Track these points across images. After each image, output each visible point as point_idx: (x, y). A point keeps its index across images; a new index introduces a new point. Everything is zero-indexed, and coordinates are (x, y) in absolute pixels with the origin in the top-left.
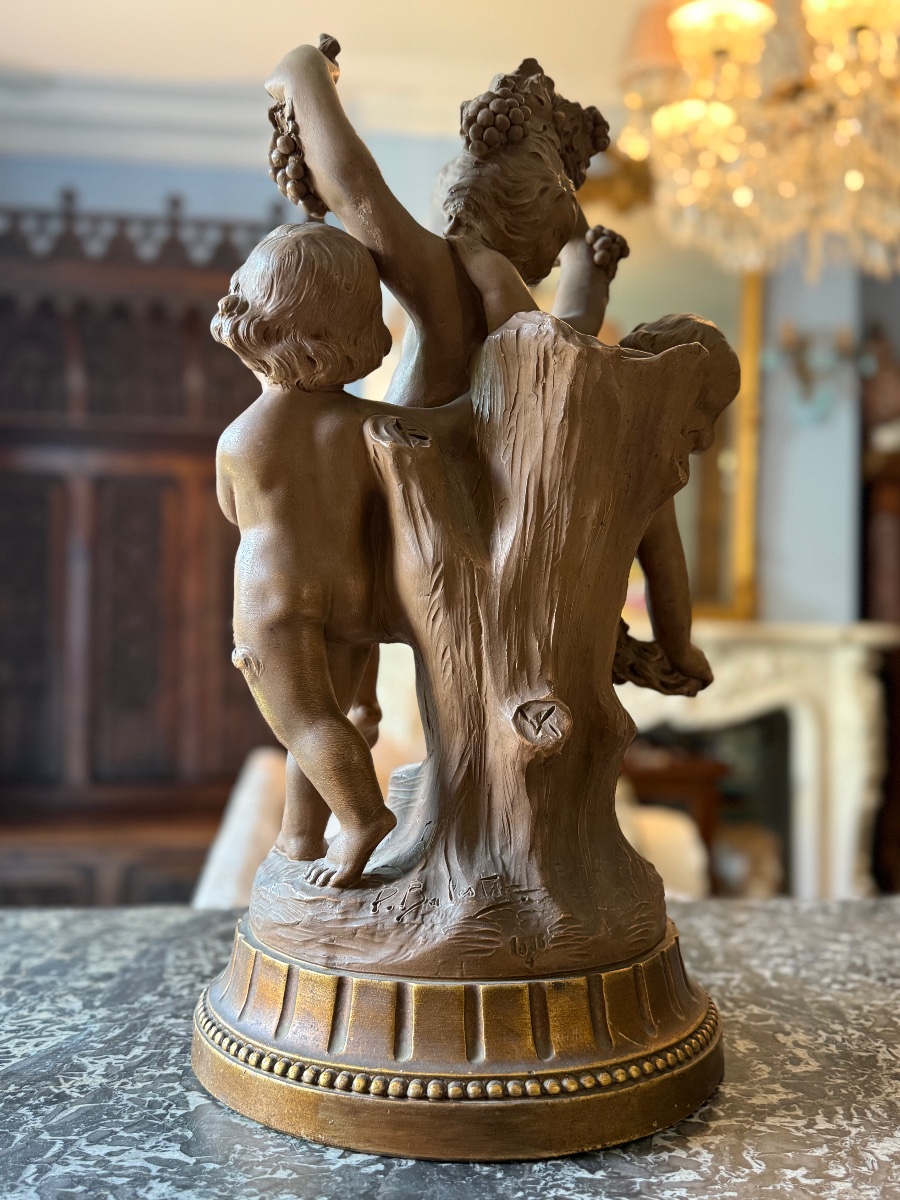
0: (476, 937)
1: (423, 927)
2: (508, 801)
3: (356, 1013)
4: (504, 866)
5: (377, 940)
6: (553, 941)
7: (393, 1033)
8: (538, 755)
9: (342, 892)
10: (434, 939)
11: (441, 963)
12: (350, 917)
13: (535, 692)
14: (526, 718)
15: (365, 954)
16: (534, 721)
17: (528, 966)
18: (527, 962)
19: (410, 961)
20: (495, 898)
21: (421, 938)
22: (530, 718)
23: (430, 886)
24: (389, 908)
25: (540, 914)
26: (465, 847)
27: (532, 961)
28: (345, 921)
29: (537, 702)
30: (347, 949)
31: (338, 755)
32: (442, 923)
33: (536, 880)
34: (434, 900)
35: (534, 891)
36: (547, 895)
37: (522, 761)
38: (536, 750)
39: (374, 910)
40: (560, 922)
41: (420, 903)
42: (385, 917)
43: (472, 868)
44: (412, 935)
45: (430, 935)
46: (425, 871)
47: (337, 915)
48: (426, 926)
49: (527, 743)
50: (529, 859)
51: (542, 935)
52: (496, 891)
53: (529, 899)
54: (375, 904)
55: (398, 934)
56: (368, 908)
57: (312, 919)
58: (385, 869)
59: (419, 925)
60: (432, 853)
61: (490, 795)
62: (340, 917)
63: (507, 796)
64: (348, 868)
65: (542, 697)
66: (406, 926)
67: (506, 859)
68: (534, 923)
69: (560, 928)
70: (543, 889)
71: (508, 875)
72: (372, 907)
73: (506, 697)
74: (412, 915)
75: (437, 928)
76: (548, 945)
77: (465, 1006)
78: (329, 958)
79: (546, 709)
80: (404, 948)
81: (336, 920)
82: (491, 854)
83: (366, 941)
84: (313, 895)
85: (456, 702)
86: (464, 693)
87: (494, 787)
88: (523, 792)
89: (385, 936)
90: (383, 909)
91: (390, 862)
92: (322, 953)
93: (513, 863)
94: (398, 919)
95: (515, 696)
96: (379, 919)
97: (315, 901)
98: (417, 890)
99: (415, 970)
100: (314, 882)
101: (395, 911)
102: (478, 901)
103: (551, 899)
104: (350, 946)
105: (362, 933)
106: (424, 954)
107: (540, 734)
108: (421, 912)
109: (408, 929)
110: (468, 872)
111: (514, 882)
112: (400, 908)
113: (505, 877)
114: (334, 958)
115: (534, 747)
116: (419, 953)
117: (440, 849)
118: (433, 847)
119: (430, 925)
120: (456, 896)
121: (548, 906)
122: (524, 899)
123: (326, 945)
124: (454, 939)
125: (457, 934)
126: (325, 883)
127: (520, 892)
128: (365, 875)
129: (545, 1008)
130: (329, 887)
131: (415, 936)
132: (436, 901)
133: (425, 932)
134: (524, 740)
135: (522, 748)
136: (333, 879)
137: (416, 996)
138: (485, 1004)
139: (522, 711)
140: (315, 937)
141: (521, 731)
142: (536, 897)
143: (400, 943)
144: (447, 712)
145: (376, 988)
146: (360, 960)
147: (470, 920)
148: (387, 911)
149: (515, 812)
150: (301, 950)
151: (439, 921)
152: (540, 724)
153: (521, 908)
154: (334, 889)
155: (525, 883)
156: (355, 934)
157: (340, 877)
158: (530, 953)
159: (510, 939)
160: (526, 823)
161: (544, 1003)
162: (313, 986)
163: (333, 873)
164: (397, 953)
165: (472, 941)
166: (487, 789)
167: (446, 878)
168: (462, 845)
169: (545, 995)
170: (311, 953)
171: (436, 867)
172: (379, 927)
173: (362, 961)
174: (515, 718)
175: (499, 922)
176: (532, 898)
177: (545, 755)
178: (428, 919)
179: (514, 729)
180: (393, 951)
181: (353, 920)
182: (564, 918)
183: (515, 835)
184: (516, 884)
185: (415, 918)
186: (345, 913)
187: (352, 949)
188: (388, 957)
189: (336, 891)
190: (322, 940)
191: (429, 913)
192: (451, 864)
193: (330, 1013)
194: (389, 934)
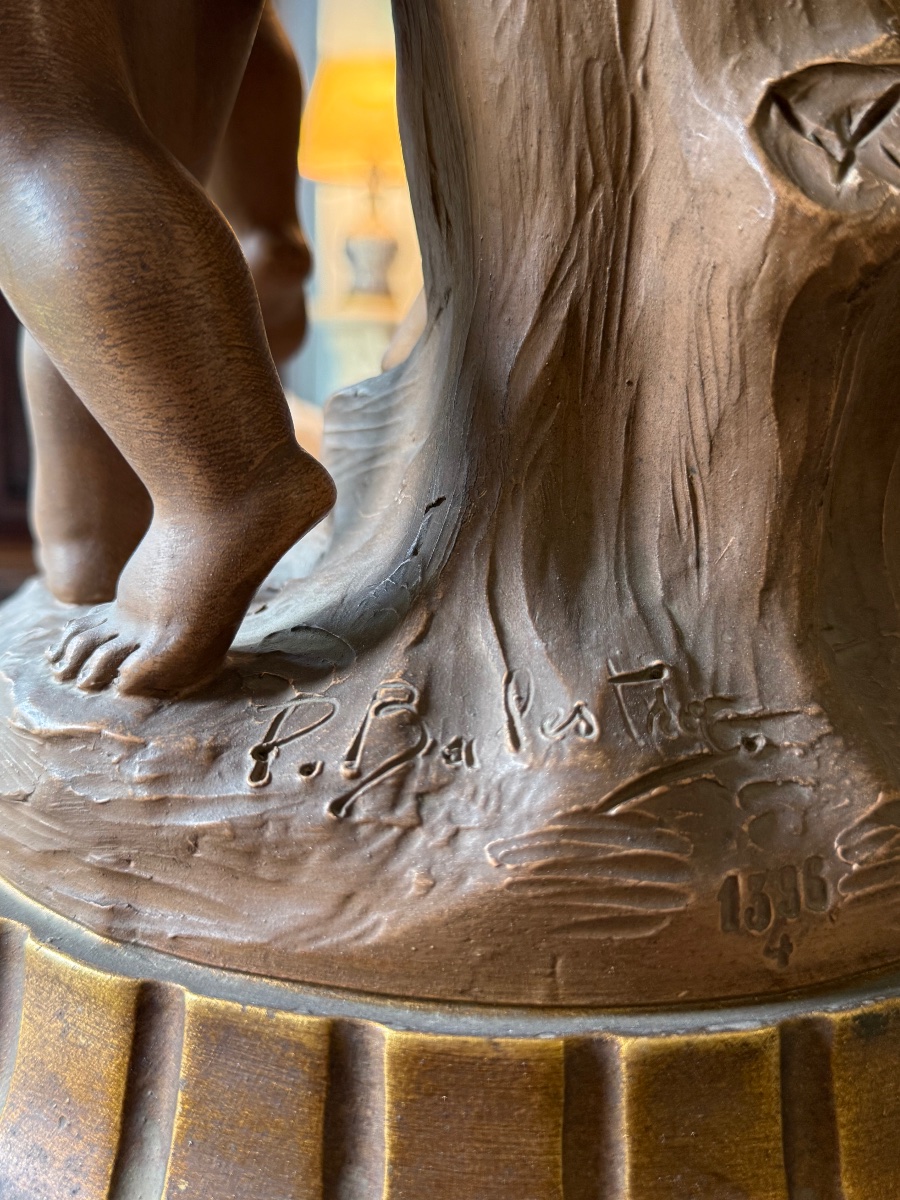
0: (605, 877)
1: (420, 839)
2: (700, 431)
3: (195, 1104)
4: (679, 636)
5: (265, 871)
6: (856, 880)
7: (317, 1182)
8: (843, 253)
9: (157, 710)
10: (460, 879)
11: (483, 958)
12: (176, 793)
13: (830, 36)
14: (796, 125)
15: (227, 912)
16: (829, 135)
17: (772, 963)
18: (768, 952)
19: (377, 948)
20: (664, 743)
21: (414, 875)
22: (810, 125)
23: (443, 693)
24: (306, 769)
25: (807, 793)
26: (554, 577)
27: (787, 944)
28: (160, 805)
29: (837, 68)
30: (170, 889)
31: (123, 255)
32: (490, 826)
33: (789, 680)
34: (458, 743)
35: (784, 714)
36: (826, 729)
37: (778, 278)
38: (841, 233)
39: (257, 774)
40: (876, 818)
41: (410, 754)
42: (293, 797)
43: (578, 641)
44: (385, 862)
45: (445, 865)
46: (426, 647)
47: (133, 784)
48: (432, 832)
49: (808, 207)
50: (762, 614)
51: (818, 860)
52: (665, 719)
53: (771, 745)
54: (261, 754)
55: (335, 856)
56: (238, 767)
57: (60, 791)
58: (300, 636)
59: (407, 831)
60: (448, 593)
61: (633, 418)
62: (143, 794)
63: (698, 413)
64: (174, 637)
65: (858, 51)
66: (364, 831)
67: (686, 616)
68: (791, 824)
69: (876, 840)
70: (813, 709)
71: (694, 665)
72: (251, 763)
73: (725, 54)
74: (383, 796)
75: (468, 841)
76: (837, 895)
77: (567, 1104)
78: (114, 912)
79: (870, 92)
80: (356, 905)
81: (130, 803)
82: (637, 599)
83: (232, 873)
84: (63, 718)
85: (538, 90)
86: (570, 48)
87: (649, 389)
88: (760, 395)
89: (293, 861)
90: (285, 772)
91: (320, 615)
92: (96, 895)
93: (708, 629)
94: (336, 807)
95: (757, 49)
96: (273, 804)
97: (66, 737)
98: (398, 710)
99: (392, 976)
100: (71, 674)
101: (325, 783)
102: (611, 754)
103: (839, 742)
104: (178, 883)
105: (215, 846)
106: (425, 929)
107: (853, 178)
108: (415, 785)
109: (368, 840)
110: (567, 654)
111: (715, 689)
112: (343, 771)
113: (687, 674)
114: (130, 912)
115: (834, 224)
116: (404, 925)
117: (473, 580)
118: (449, 573)
119: (443, 832)
120: (532, 736)
121: (832, 766)
122: (750, 744)
123: (104, 872)
124: (530, 883)
125: (541, 869)
126: (102, 682)
127: (740, 720)
128: (239, 653)
129: (827, 1095)
130: (114, 693)
131: (395, 866)
132: (462, 749)
133: (428, 853)
134: (795, 196)
135: (787, 224)
136: (129, 666)
137: (394, 1071)
138: (635, 1099)
139: (782, 98)
140: (75, 845)
141: (782, 163)
142: (790, 735)
143: (341, 888)
144: (505, 131)
145: (257, 1035)
146: (209, 929)
147: (585, 820)
148: (300, 778)
149: (721, 466)
150: (40, 877)
151: (473, 817)
152: (849, 145)
153: (744, 772)
154: (131, 700)
155: (752, 690)
156: (193, 848)
157: (148, 666)
158: (781, 922)
159: (718, 883)
160: (755, 499)
161: (824, 1077)
162: (63, 1000)
163: (127, 652)
164: (331, 918)
165: (592, 891)
166: (624, 395)
167: (495, 670)
168: (542, 568)
169: (826, 1055)
170: (65, 891)
171: (461, 637)
172: (270, 832)
173: (217, 935)
174: (759, 124)
175: (683, 824)
176: (777, 740)
177: (870, 256)
178: (438, 809)
179: (756, 163)
180: (316, 910)
181: (187, 803)
182: (886, 806)
183: (713, 539)
184: (723, 694)
185: (394, 803)
186: (159, 780)
187: (184, 893)
188: (300, 929)
189: (138, 704)
190: (94, 858)
191: (440, 788)
192: (510, 627)
193: (116, 1090)
194: (306, 854)
